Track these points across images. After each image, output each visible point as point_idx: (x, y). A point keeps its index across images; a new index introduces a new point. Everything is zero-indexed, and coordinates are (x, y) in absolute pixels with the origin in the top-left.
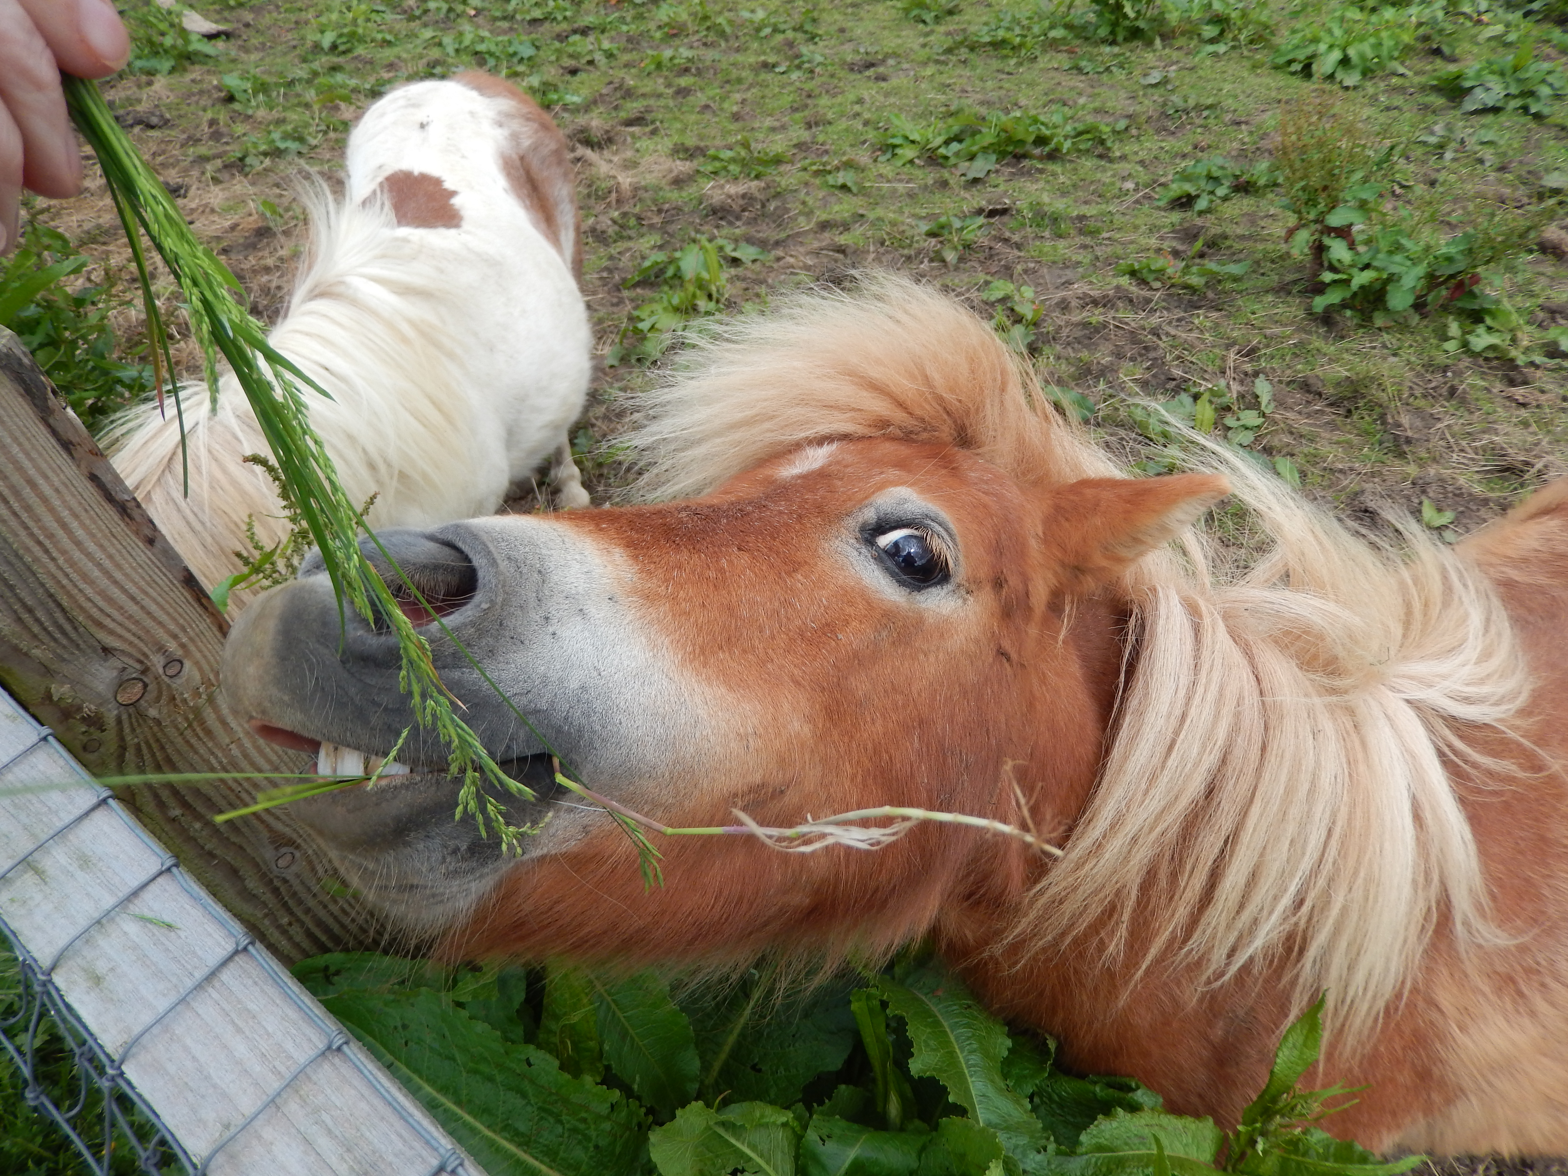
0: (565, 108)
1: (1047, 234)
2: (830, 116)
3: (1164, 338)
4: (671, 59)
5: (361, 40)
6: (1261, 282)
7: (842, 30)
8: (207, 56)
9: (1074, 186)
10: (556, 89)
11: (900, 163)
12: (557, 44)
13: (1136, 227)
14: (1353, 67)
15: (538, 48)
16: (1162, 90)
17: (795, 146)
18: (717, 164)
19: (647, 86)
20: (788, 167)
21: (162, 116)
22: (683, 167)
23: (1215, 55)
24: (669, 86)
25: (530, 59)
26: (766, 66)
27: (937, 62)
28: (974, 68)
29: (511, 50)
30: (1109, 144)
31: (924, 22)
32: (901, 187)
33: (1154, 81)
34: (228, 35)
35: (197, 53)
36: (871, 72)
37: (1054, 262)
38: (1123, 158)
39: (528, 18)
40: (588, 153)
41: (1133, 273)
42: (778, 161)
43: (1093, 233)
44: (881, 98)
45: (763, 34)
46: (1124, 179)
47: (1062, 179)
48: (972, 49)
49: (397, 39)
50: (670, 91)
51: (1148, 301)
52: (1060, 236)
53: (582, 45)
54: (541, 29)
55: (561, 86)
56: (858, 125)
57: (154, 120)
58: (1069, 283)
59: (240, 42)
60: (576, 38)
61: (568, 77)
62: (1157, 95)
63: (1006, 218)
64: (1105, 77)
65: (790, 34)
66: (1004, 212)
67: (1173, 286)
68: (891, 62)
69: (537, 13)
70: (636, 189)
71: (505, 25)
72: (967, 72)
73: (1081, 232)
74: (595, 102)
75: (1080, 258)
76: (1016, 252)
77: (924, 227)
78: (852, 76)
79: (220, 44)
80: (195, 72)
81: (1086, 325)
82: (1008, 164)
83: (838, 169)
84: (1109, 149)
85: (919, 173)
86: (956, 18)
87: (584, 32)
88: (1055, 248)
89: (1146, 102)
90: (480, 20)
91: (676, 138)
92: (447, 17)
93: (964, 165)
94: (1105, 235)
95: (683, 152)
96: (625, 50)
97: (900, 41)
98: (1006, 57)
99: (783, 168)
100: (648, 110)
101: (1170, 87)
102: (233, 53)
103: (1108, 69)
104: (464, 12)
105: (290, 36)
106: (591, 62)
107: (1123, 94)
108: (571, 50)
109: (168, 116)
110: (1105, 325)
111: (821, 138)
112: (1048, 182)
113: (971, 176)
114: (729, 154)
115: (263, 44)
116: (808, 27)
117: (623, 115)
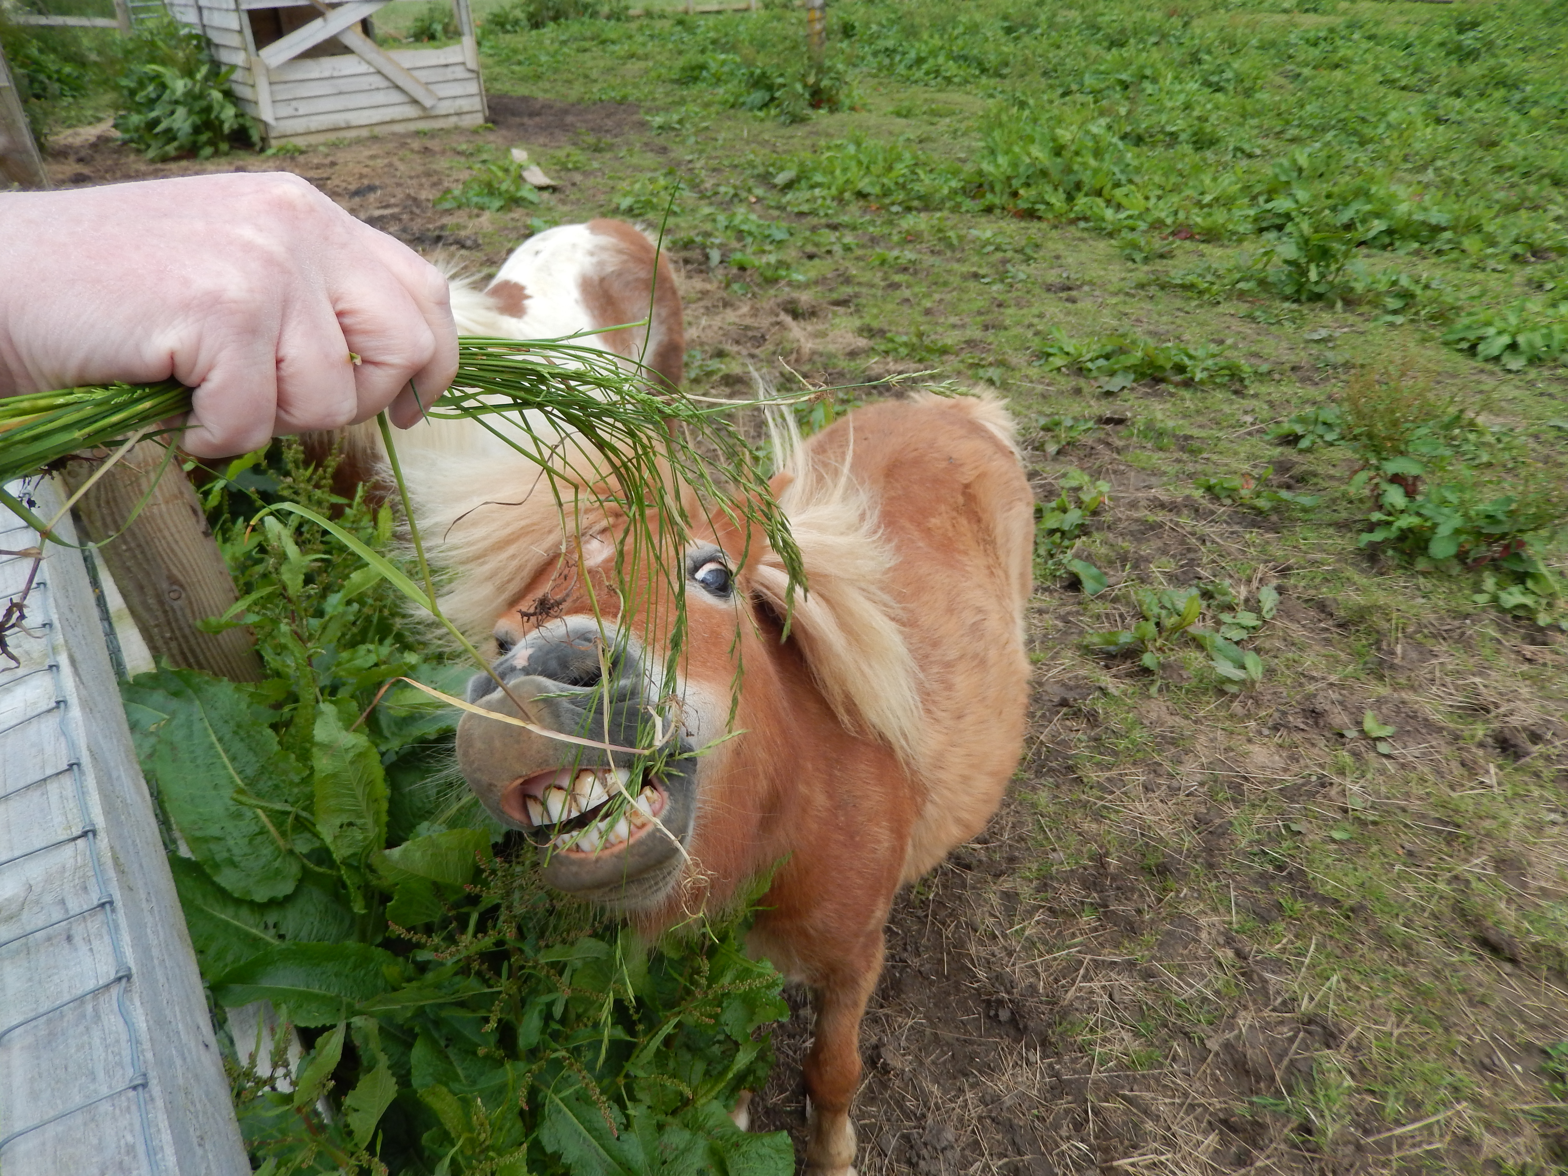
0: (790, 284)
1: (1149, 445)
2: (1008, 322)
3: (1208, 544)
4: (897, 258)
5: (654, 207)
6: (1327, 516)
7: (1058, 257)
8: (532, 203)
9: (1198, 412)
10: (788, 267)
11: (1047, 369)
12: (808, 233)
13: (1236, 453)
14: (1522, 353)
15: (791, 234)
16: (1322, 346)
17: (966, 342)
18: (890, 345)
19: (866, 277)
20: (952, 357)
21: (475, 241)
22: (862, 342)
23: (1392, 325)
24: (885, 279)
25: (780, 242)
26: (976, 276)
27: (1127, 294)
28: (1157, 304)
29: (767, 232)
30: (1247, 382)
31: (1134, 261)
32: (1040, 388)
33: (1317, 337)
34: (554, 189)
35: (523, 199)
36: (1064, 295)
37: (1143, 469)
38: (1255, 396)
39: (796, 210)
40: (787, 319)
41: (1209, 489)
42: (944, 351)
43: (1192, 452)
44: (1061, 316)
45: (985, 251)
46: (1246, 412)
47: (1188, 403)
48: (1163, 288)
49: (683, 211)
50: (883, 284)
51: (1213, 513)
52: (1161, 449)
53: (829, 237)
54: (804, 221)
55: (794, 266)
56: (1030, 334)
57: (469, 243)
58: (1150, 487)
59: (562, 196)
60: (825, 231)
61: (805, 261)
62: (1315, 350)
63: (1120, 428)
64: (1273, 329)
65: (1009, 254)
66: (1120, 422)
67: (1241, 505)
68: (1086, 288)
69: (805, 208)
70: (813, 353)
71: (776, 213)
72: (1148, 306)
73: (1182, 449)
74: (816, 283)
75: (1169, 469)
76: (1115, 455)
77: (1043, 421)
78: (1045, 295)
79: (546, 195)
80: (517, 213)
81: (1143, 522)
82: (1145, 385)
83: (991, 364)
84: (1246, 387)
85: (1062, 380)
86: (1165, 261)
87: (834, 227)
88: (1150, 458)
89: (1302, 354)
90: (758, 207)
91: (867, 320)
92: (731, 201)
93: (1104, 379)
94: (1205, 455)
95: (869, 332)
96: (863, 246)
97: (1102, 273)
98: (1190, 298)
99: (945, 358)
100: (857, 295)
101: (1330, 345)
102: (552, 204)
103: (1279, 322)
104: (747, 199)
105: (603, 197)
106: (829, 252)
107: (1284, 344)
108: (816, 239)
109: (480, 241)
110: (1161, 525)
111: (991, 339)
112: (1174, 404)
113: (1106, 389)
114: (905, 338)
115: (578, 200)
116: (1029, 251)
117: (835, 296)
